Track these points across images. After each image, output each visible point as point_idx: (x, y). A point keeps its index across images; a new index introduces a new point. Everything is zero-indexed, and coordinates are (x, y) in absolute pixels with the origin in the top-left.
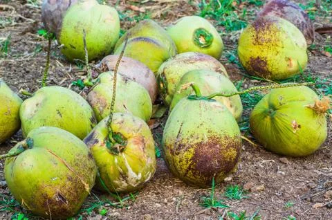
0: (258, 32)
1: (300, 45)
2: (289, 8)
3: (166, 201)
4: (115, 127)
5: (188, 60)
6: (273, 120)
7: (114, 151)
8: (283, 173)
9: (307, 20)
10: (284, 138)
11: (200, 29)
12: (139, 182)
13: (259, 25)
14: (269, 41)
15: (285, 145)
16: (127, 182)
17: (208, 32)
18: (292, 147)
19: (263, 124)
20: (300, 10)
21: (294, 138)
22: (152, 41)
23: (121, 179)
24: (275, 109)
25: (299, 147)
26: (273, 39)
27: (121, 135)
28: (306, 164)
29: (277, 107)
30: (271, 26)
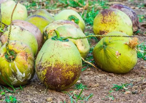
0: (104, 17)
1: (128, 24)
2: (124, 9)
3: (40, 90)
4: (11, 47)
5: (60, 23)
6: (105, 51)
7: (9, 60)
8: (110, 80)
9: (135, 16)
10: (111, 61)
11: (72, 16)
12: (24, 79)
13: (105, 12)
14: (110, 21)
15: (112, 66)
16: (17, 78)
17: (76, 18)
18: (116, 67)
19: (100, 54)
20: (131, 10)
21: (117, 61)
22: (42, 17)
23: (14, 76)
24: (106, 45)
25: (120, 67)
26: (112, 20)
27: (14, 51)
28: (124, 76)
29: (107, 44)
30: (111, 13)
